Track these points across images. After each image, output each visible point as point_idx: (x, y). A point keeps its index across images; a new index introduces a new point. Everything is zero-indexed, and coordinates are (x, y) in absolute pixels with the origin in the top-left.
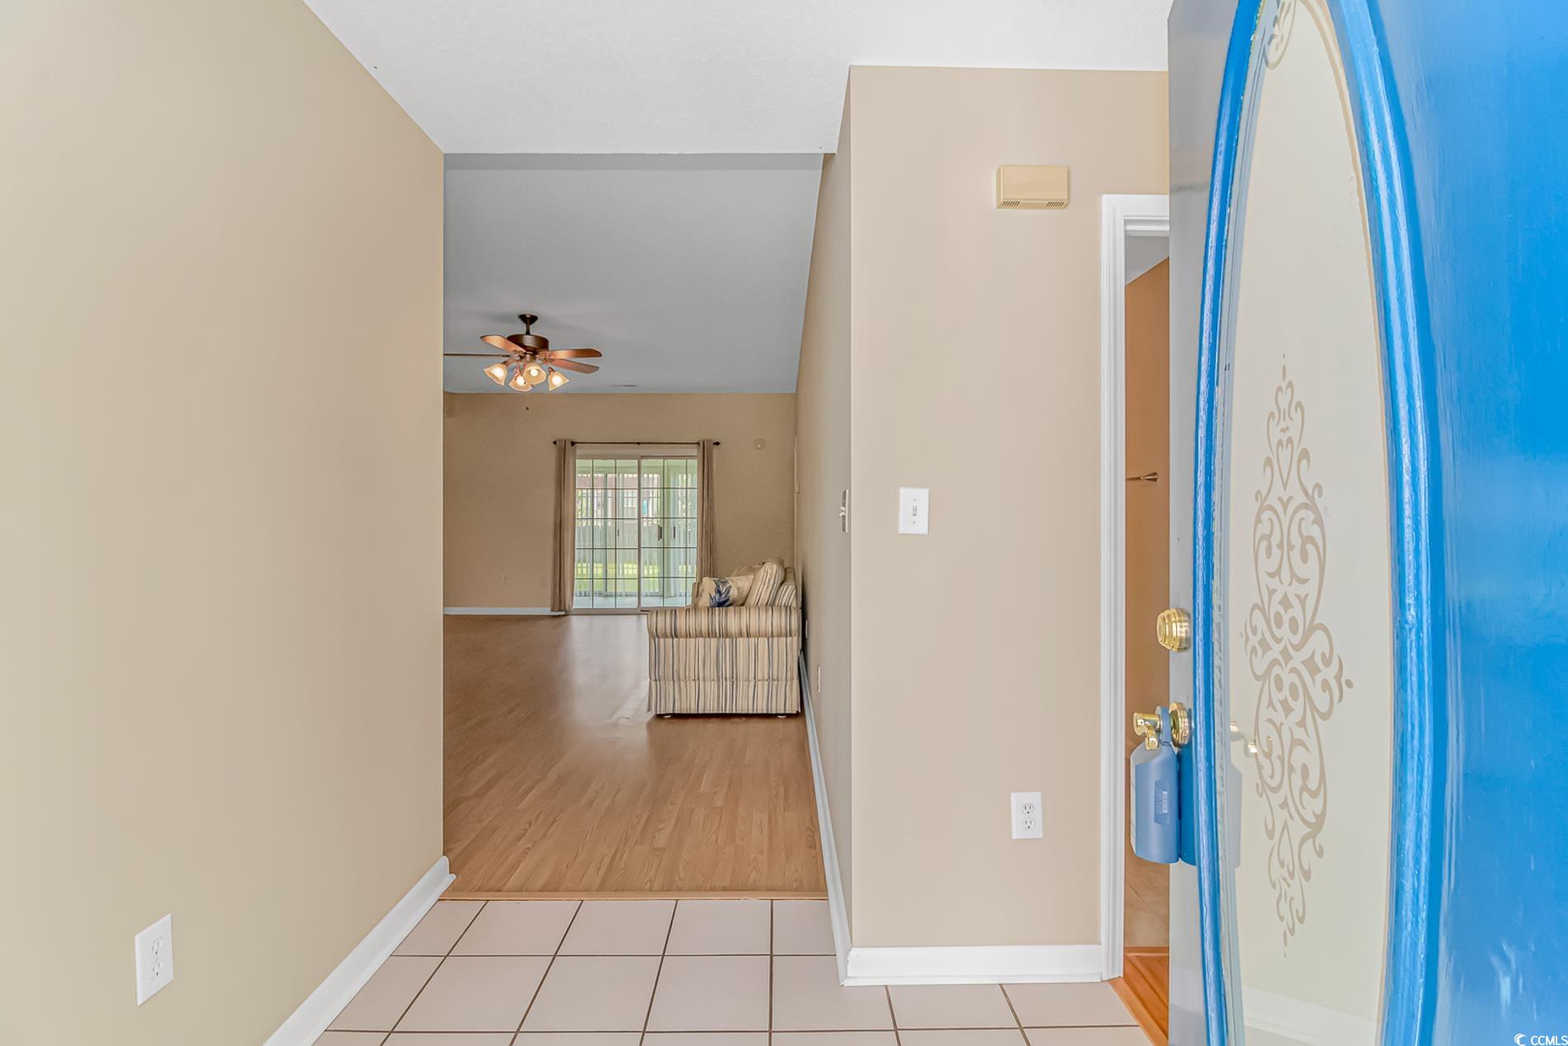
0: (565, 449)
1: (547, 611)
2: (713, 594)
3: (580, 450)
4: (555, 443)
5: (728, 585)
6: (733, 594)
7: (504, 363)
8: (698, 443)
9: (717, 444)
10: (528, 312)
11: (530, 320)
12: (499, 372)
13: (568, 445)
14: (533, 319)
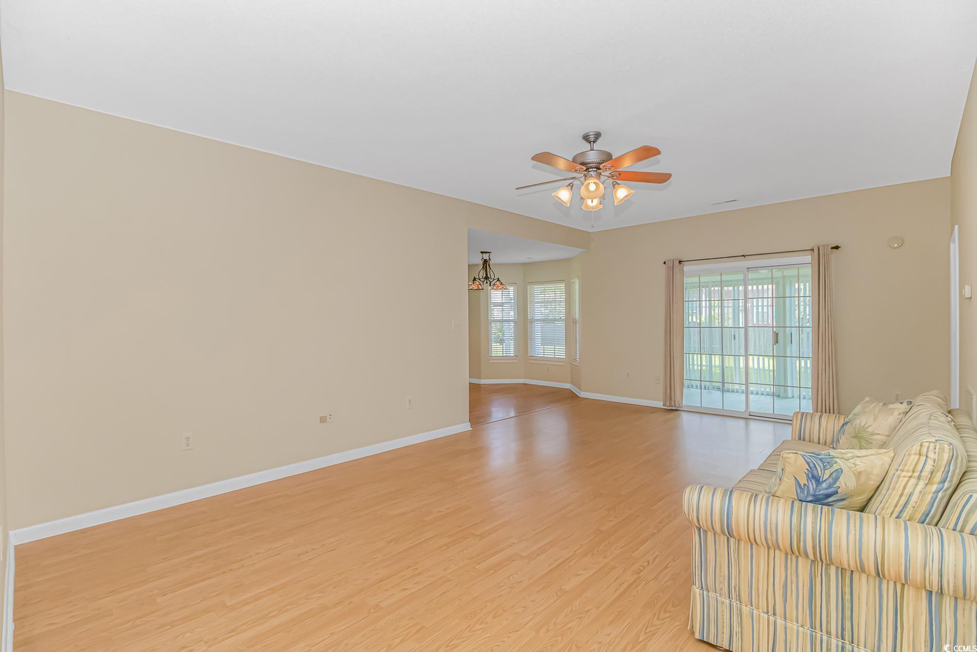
0: (674, 267)
1: (660, 404)
2: (803, 480)
3: (687, 268)
4: (665, 263)
5: (835, 467)
6: (847, 483)
7: (569, 185)
8: (813, 250)
9: (837, 248)
10: (591, 129)
11: (591, 138)
12: (564, 195)
13: (677, 263)
14: (598, 135)
